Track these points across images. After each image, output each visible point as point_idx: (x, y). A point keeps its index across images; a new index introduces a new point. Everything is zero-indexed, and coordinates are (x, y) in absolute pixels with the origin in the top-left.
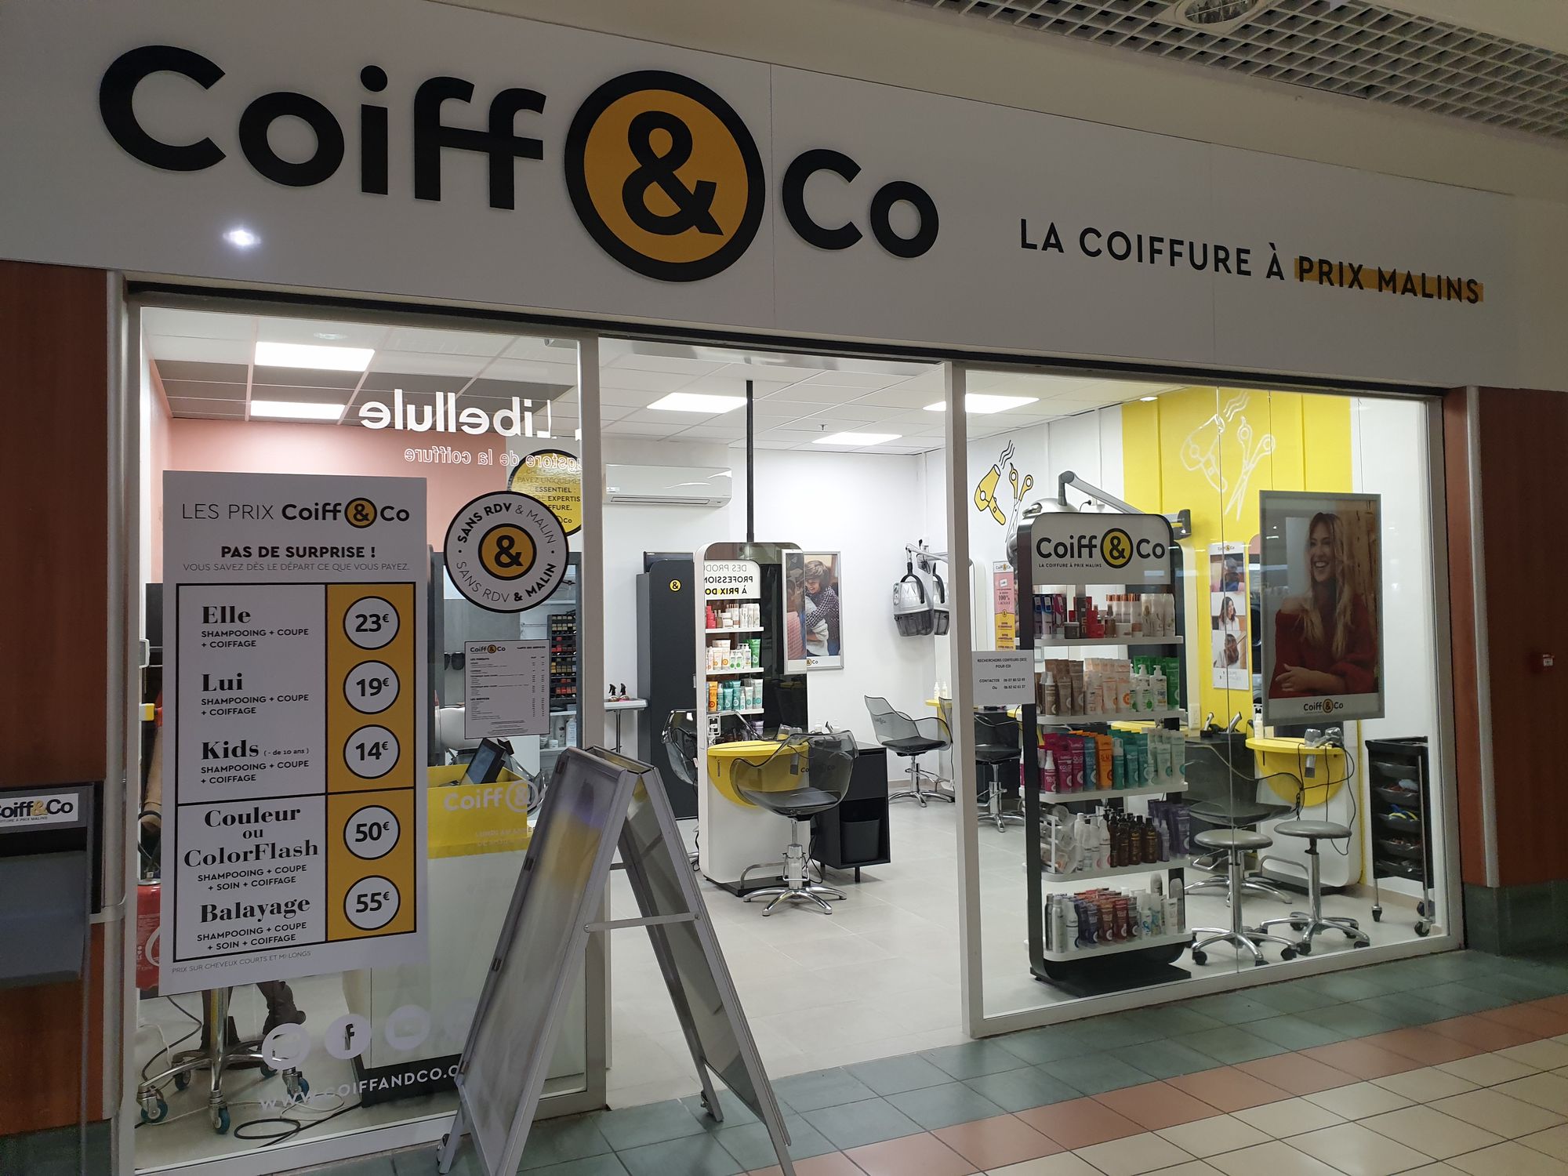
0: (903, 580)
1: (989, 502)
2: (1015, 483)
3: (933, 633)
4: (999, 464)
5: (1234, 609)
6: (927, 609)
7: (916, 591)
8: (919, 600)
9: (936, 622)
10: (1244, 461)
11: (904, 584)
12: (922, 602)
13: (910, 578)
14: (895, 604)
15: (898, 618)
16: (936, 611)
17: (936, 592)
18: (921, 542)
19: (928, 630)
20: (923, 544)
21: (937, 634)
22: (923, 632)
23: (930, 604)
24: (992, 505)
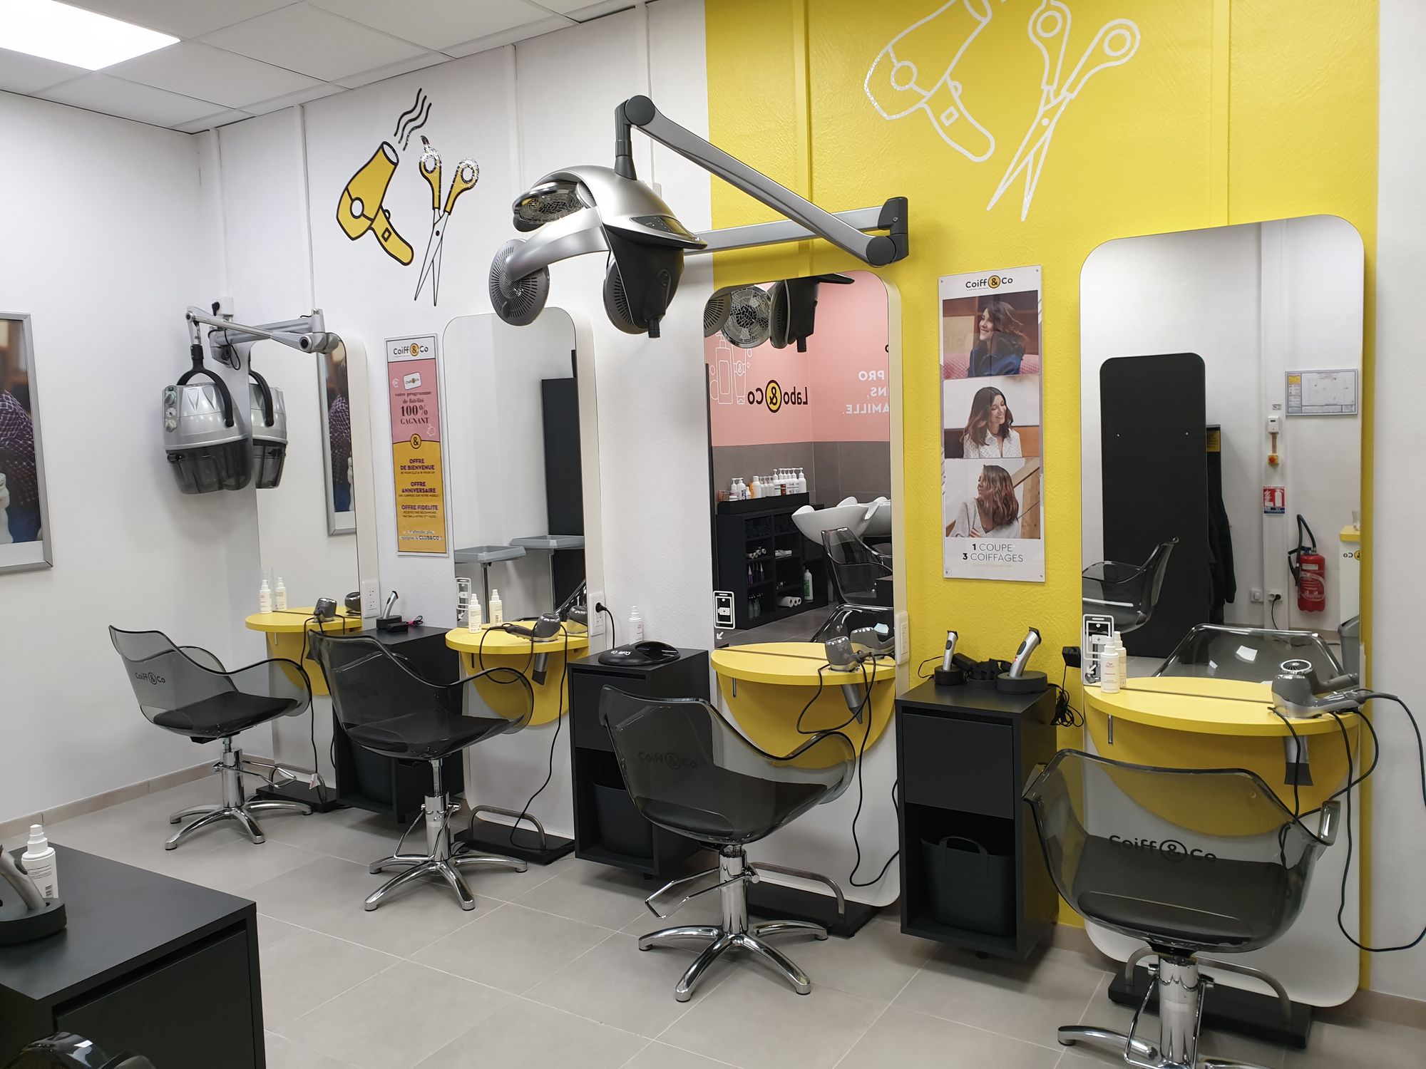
0: (184, 381)
1: (372, 220)
2: (434, 177)
3: (252, 483)
4: (394, 141)
5: (1007, 411)
6: (237, 437)
7: (214, 402)
8: (220, 420)
9: (257, 462)
10: (1044, 86)
11: (186, 390)
12: (229, 424)
13: (198, 378)
14: (168, 429)
15: (176, 457)
16: (257, 442)
17: (256, 406)
18: (216, 307)
19: (243, 478)
20: (223, 310)
21: (259, 486)
22: (232, 481)
23: (242, 429)
24: (380, 225)
